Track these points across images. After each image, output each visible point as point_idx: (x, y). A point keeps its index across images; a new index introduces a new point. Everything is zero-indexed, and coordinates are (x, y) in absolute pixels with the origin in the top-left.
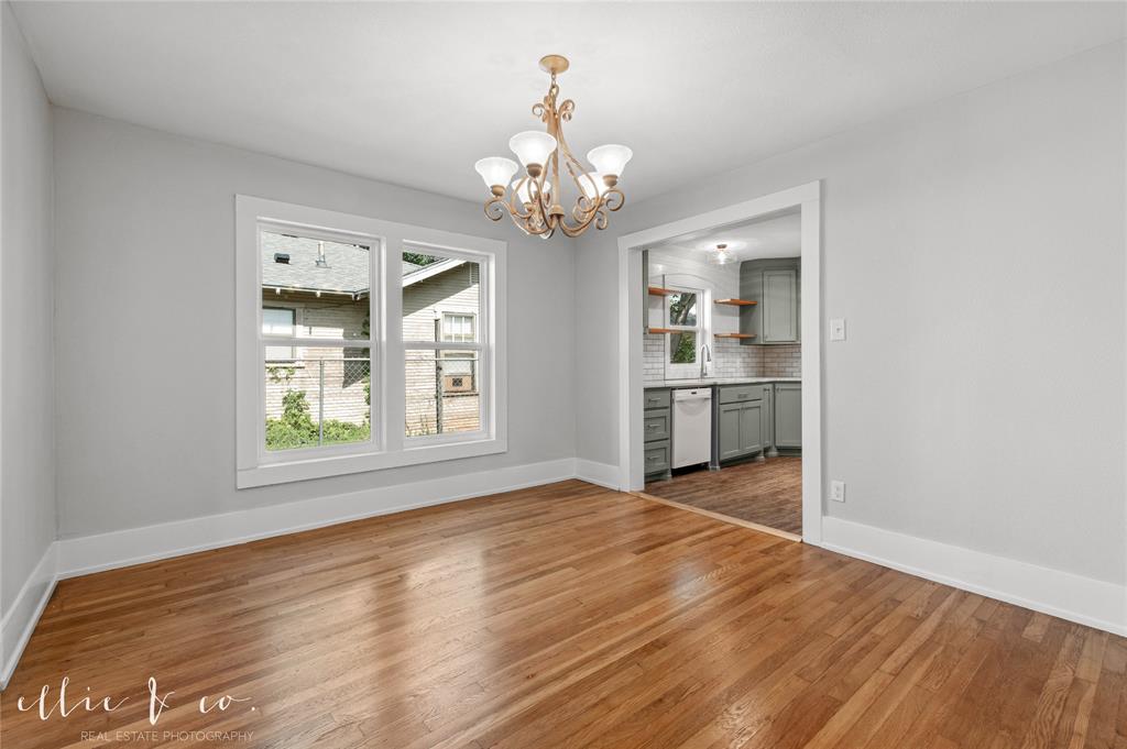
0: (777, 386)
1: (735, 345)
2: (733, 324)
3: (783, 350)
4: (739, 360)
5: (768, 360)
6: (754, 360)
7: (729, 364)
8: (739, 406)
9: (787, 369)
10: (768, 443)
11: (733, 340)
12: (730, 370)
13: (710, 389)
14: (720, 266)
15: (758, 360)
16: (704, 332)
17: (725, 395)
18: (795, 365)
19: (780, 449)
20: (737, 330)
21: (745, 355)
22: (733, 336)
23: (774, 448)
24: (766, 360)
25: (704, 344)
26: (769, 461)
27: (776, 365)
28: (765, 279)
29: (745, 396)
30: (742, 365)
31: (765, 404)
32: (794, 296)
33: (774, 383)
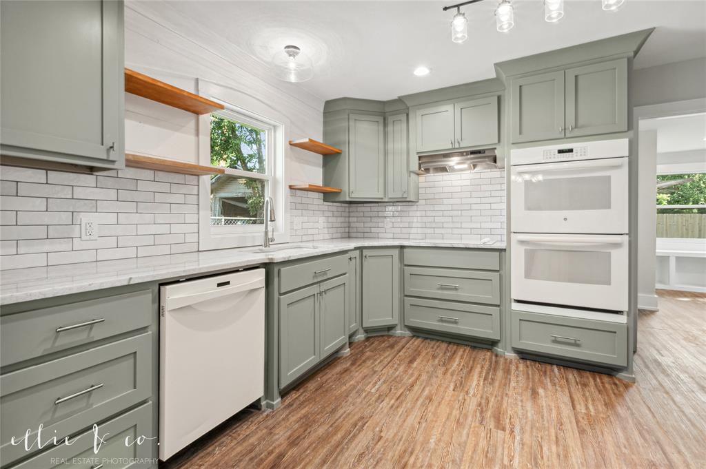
0: (365, 252)
1: (316, 202)
2: (314, 174)
3: (369, 209)
4: (322, 219)
5: (355, 219)
6: (340, 219)
7: (311, 225)
8: (315, 290)
9: (373, 230)
10: (354, 326)
11: (316, 195)
12: (310, 232)
13: (262, 271)
14: (291, 83)
15: (342, 219)
16: (275, 182)
17: (288, 278)
18: (380, 225)
19: (367, 331)
20: (319, 182)
21: (330, 214)
22: (312, 189)
23: (361, 331)
24: (352, 219)
25: (277, 198)
26: (355, 360)
27: (362, 225)
28: (352, 123)
29: (325, 273)
30: (325, 225)
31: (350, 279)
32: (381, 146)
33: (361, 249)
